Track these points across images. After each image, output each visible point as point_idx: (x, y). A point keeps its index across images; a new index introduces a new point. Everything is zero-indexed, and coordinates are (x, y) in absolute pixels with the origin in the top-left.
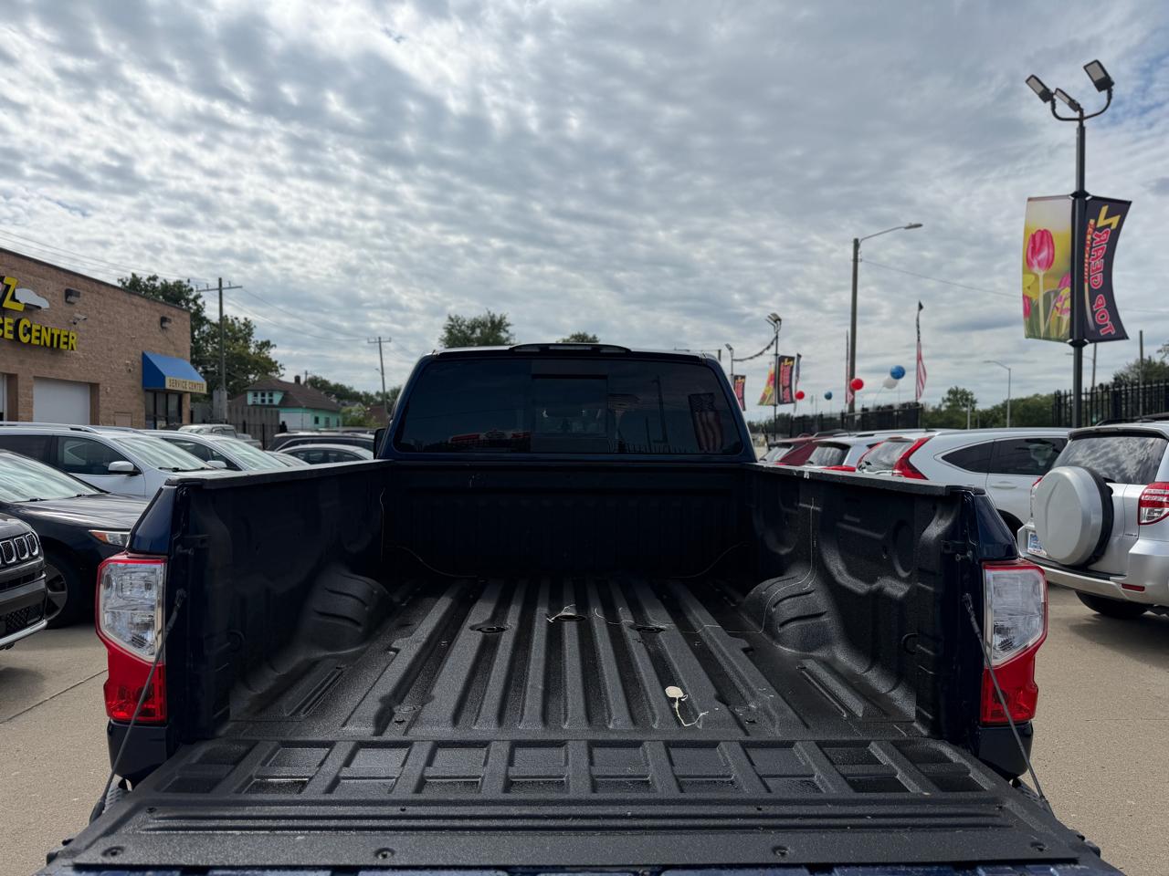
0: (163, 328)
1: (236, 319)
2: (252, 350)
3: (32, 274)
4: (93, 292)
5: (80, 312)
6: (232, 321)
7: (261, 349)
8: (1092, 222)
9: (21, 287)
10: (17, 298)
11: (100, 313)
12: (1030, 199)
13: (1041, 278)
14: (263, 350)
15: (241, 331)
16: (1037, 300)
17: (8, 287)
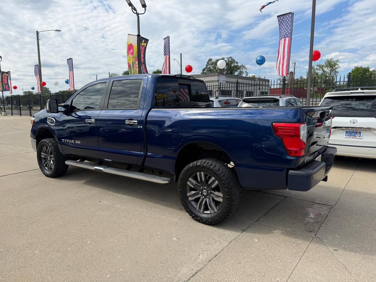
8: (141, 44)
12: (128, 34)
13: (131, 58)
16: (131, 64)
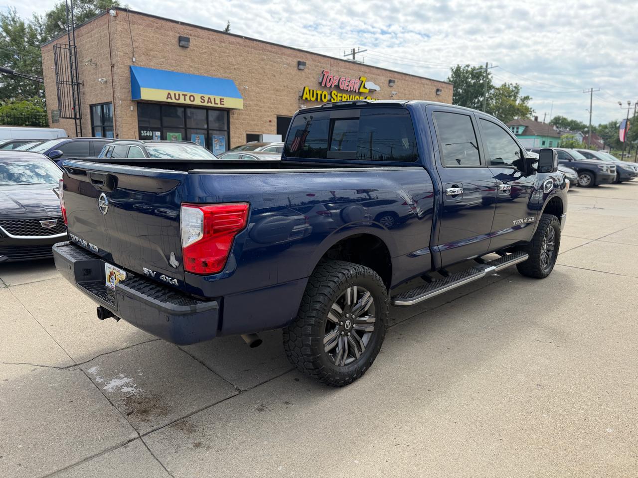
0: (437, 95)
1: (511, 84)
2: (518, 102)
3: (374, 74)
4: (402, 80)
5: (395, 91)
6: (509, 86)
7: (523, 101)
9: (369, 81)
10: (366, 87)
11: (405, 90)
14: (525, 102)
15: (513, 91)
17: (362, 82)
